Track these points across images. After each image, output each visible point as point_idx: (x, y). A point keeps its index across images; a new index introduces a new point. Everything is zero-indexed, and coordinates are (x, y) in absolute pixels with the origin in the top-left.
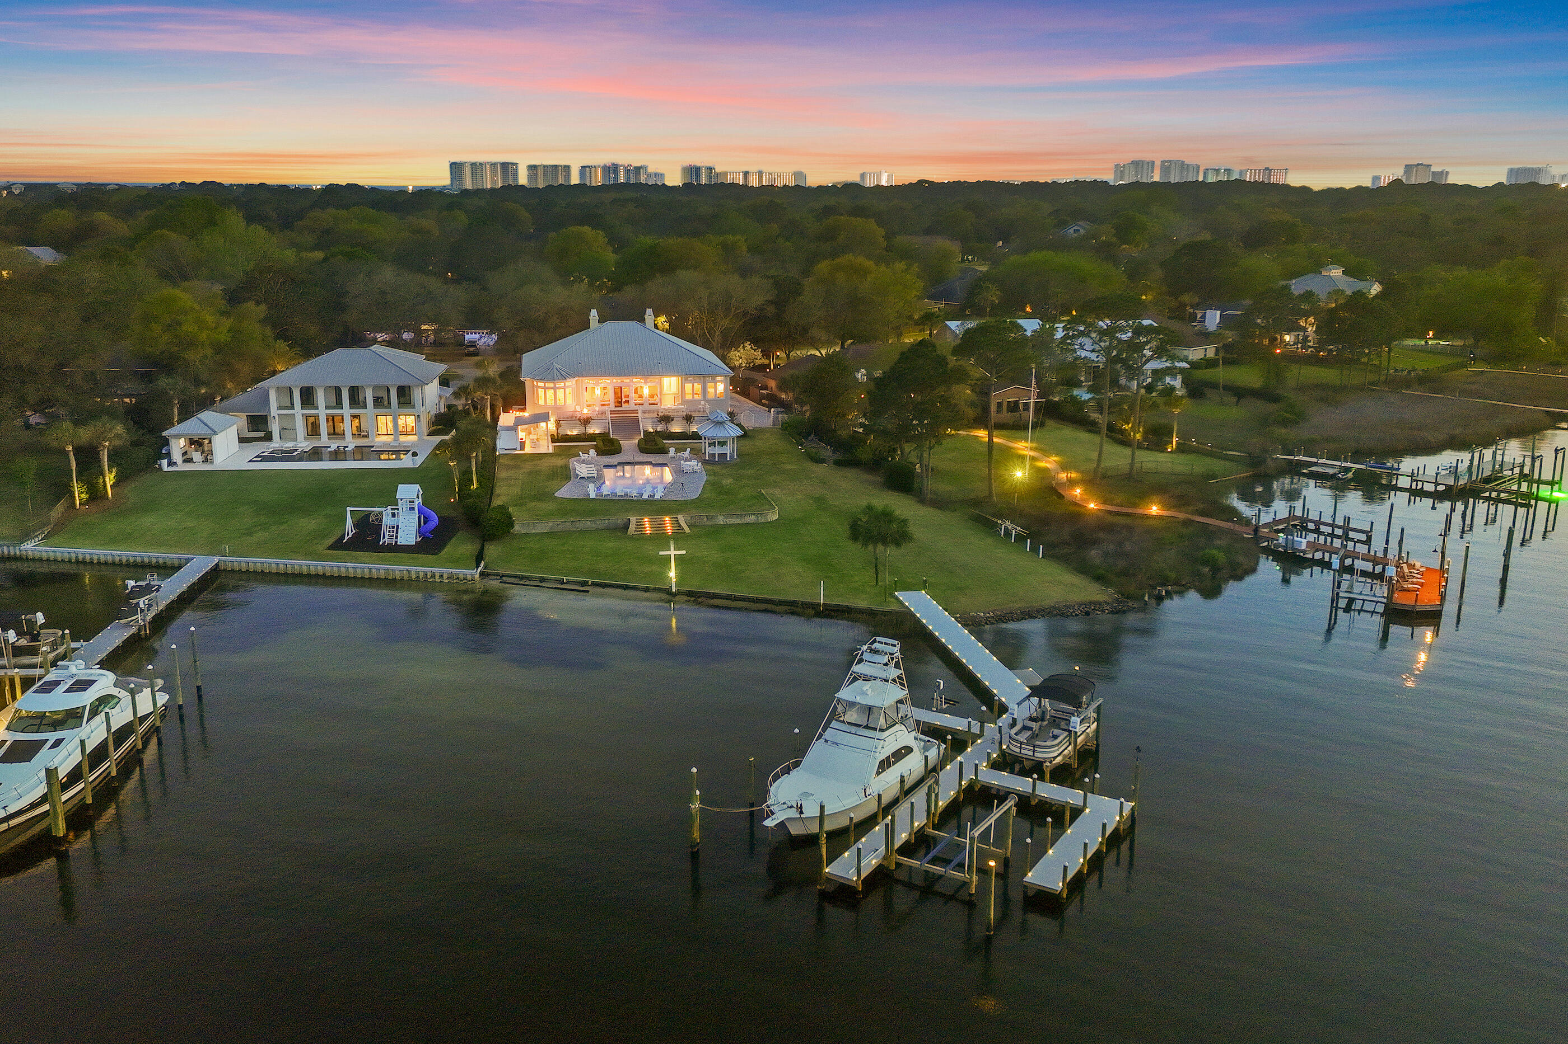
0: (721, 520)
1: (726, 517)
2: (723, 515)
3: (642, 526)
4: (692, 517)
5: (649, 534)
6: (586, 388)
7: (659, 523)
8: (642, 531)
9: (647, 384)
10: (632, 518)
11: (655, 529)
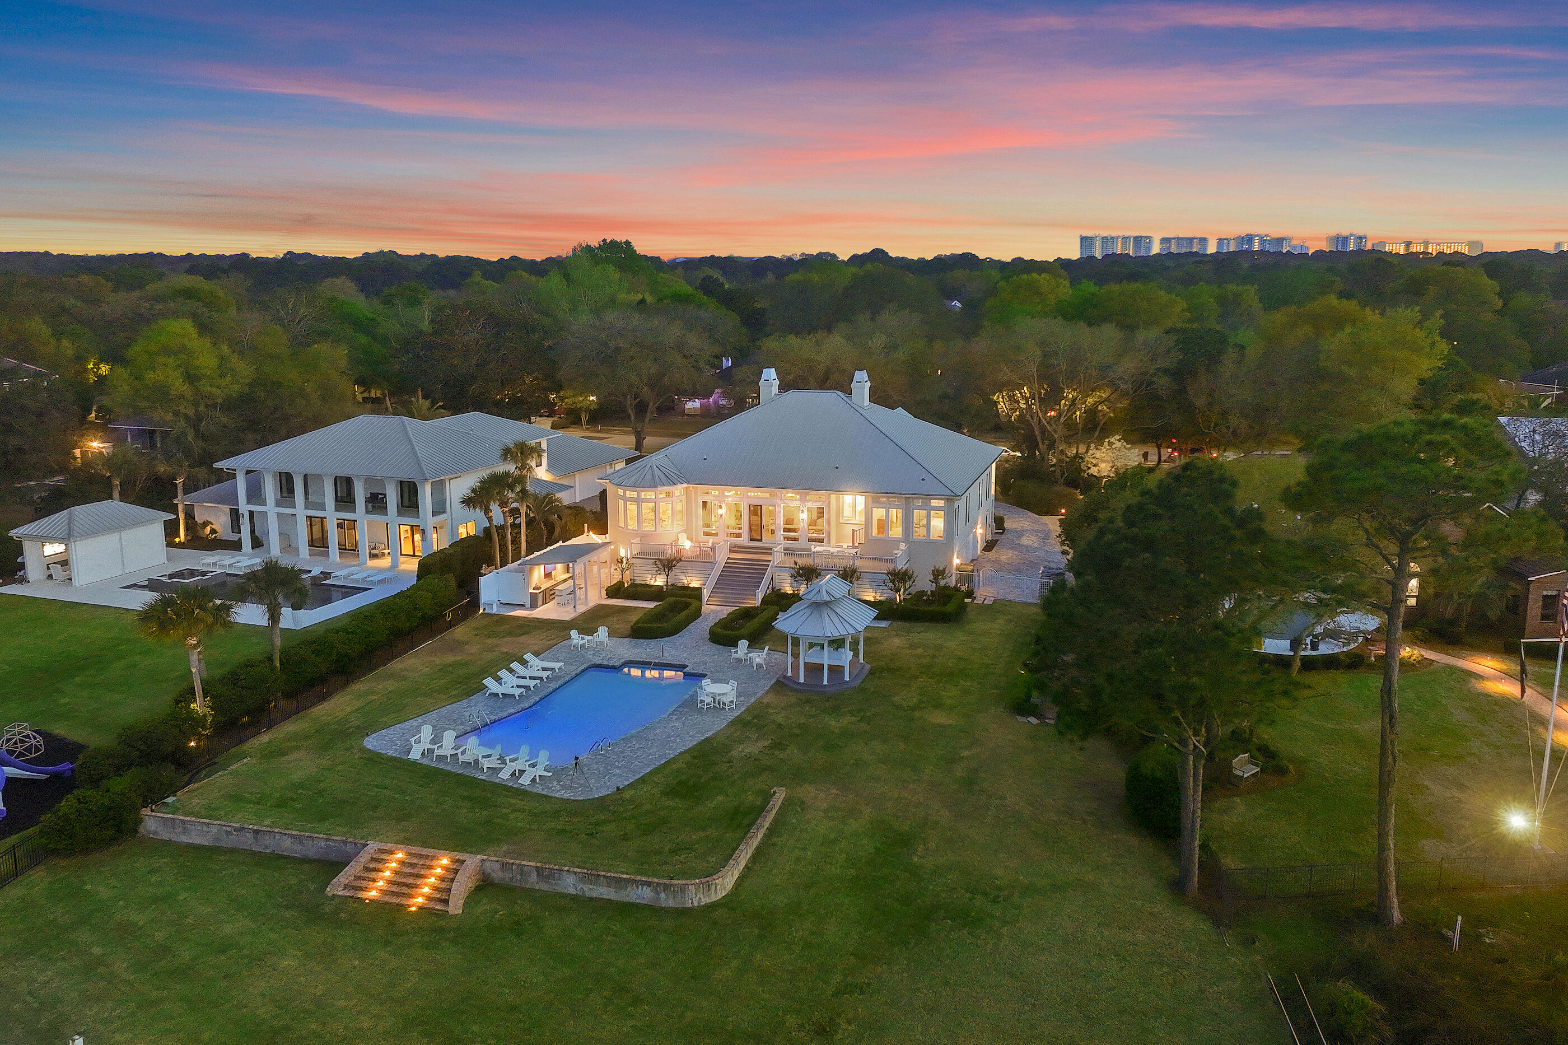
0: (569, 884)
1: (585, 879)
2: (575, 873)
3: (373, 875)
4: (504, 865)
5: (367, 901)
6: (705, 503)
7: (416, 871)
8: (361, 889)
9: (807, 504)
10: (373, 846)
11: (394, 889)
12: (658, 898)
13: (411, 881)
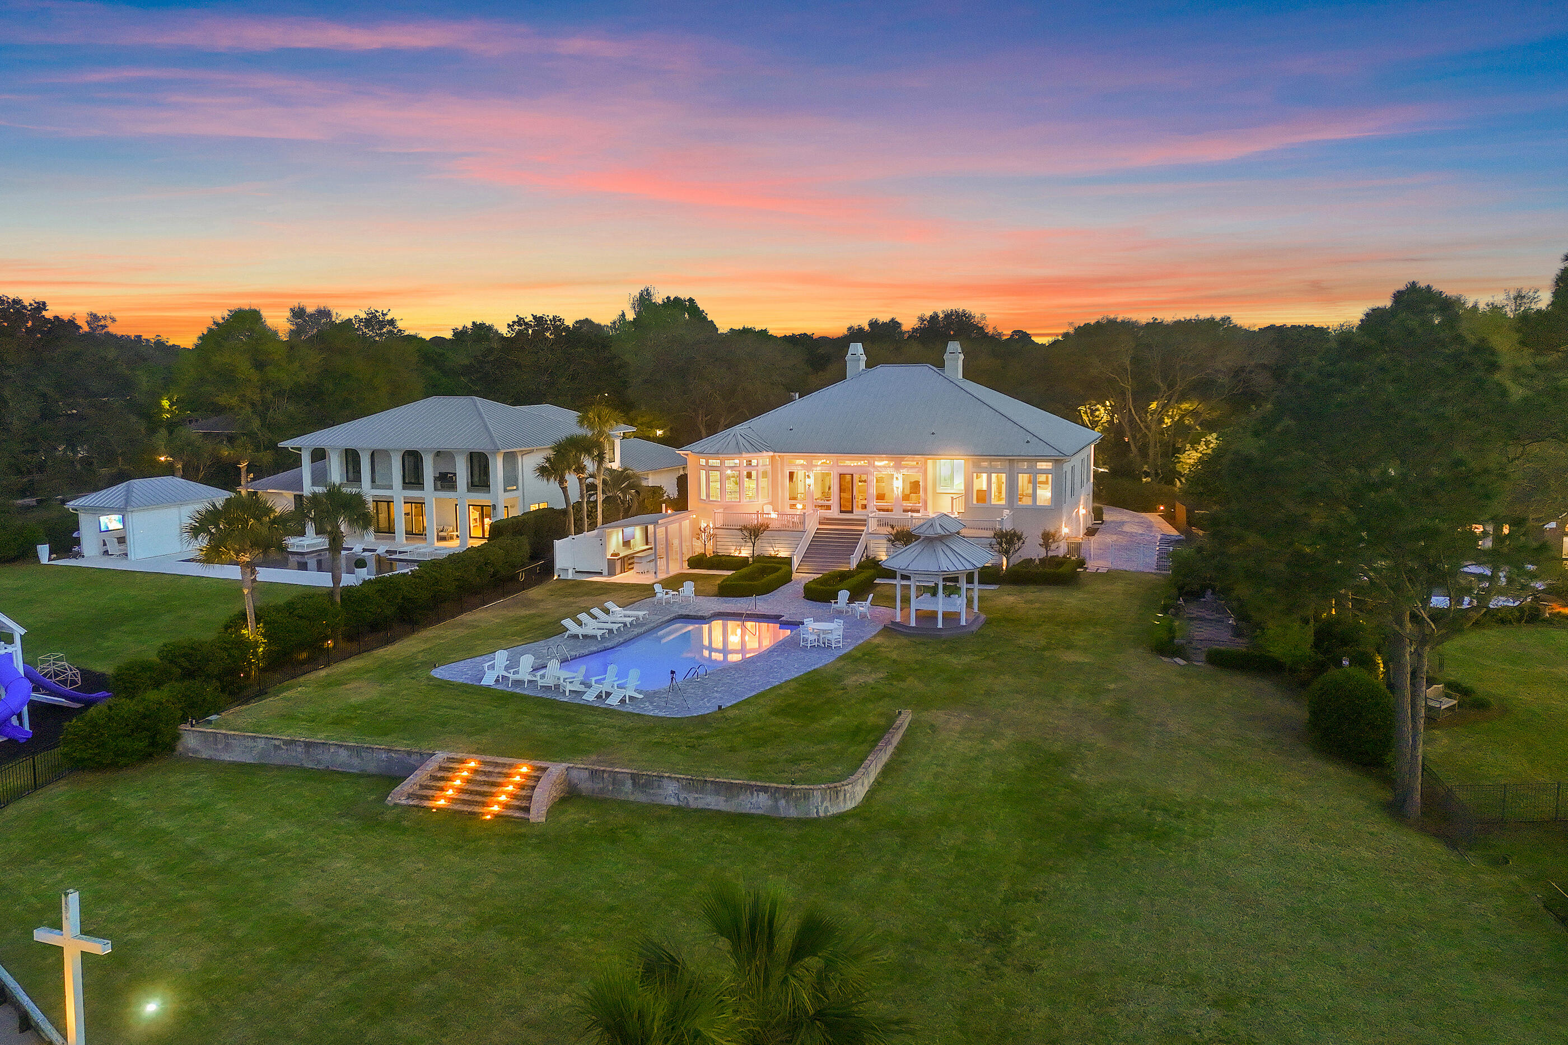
0: (670, 793)
1: (691, 785)
2: (678, 780)
3: (442, 784)
4: (593, 773)
5: (434, 810)
6: (791, 474)
7: (491, 779)
8: (427, 798)
9: (902, 471)
10: (441, 756)
11: (466, 797)
12: (776, 807)
13: (485, 789)
